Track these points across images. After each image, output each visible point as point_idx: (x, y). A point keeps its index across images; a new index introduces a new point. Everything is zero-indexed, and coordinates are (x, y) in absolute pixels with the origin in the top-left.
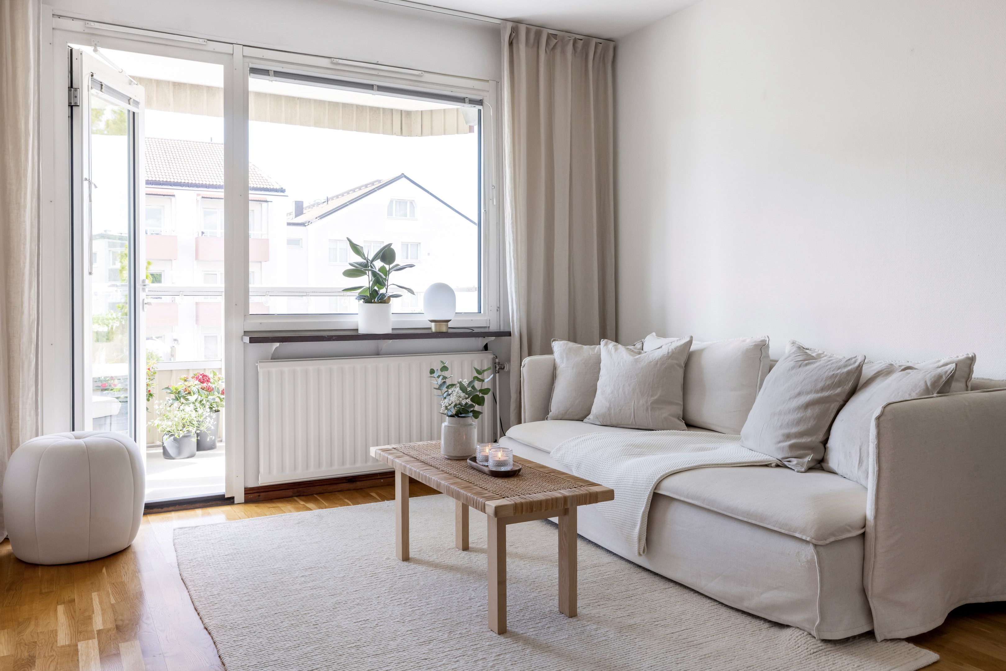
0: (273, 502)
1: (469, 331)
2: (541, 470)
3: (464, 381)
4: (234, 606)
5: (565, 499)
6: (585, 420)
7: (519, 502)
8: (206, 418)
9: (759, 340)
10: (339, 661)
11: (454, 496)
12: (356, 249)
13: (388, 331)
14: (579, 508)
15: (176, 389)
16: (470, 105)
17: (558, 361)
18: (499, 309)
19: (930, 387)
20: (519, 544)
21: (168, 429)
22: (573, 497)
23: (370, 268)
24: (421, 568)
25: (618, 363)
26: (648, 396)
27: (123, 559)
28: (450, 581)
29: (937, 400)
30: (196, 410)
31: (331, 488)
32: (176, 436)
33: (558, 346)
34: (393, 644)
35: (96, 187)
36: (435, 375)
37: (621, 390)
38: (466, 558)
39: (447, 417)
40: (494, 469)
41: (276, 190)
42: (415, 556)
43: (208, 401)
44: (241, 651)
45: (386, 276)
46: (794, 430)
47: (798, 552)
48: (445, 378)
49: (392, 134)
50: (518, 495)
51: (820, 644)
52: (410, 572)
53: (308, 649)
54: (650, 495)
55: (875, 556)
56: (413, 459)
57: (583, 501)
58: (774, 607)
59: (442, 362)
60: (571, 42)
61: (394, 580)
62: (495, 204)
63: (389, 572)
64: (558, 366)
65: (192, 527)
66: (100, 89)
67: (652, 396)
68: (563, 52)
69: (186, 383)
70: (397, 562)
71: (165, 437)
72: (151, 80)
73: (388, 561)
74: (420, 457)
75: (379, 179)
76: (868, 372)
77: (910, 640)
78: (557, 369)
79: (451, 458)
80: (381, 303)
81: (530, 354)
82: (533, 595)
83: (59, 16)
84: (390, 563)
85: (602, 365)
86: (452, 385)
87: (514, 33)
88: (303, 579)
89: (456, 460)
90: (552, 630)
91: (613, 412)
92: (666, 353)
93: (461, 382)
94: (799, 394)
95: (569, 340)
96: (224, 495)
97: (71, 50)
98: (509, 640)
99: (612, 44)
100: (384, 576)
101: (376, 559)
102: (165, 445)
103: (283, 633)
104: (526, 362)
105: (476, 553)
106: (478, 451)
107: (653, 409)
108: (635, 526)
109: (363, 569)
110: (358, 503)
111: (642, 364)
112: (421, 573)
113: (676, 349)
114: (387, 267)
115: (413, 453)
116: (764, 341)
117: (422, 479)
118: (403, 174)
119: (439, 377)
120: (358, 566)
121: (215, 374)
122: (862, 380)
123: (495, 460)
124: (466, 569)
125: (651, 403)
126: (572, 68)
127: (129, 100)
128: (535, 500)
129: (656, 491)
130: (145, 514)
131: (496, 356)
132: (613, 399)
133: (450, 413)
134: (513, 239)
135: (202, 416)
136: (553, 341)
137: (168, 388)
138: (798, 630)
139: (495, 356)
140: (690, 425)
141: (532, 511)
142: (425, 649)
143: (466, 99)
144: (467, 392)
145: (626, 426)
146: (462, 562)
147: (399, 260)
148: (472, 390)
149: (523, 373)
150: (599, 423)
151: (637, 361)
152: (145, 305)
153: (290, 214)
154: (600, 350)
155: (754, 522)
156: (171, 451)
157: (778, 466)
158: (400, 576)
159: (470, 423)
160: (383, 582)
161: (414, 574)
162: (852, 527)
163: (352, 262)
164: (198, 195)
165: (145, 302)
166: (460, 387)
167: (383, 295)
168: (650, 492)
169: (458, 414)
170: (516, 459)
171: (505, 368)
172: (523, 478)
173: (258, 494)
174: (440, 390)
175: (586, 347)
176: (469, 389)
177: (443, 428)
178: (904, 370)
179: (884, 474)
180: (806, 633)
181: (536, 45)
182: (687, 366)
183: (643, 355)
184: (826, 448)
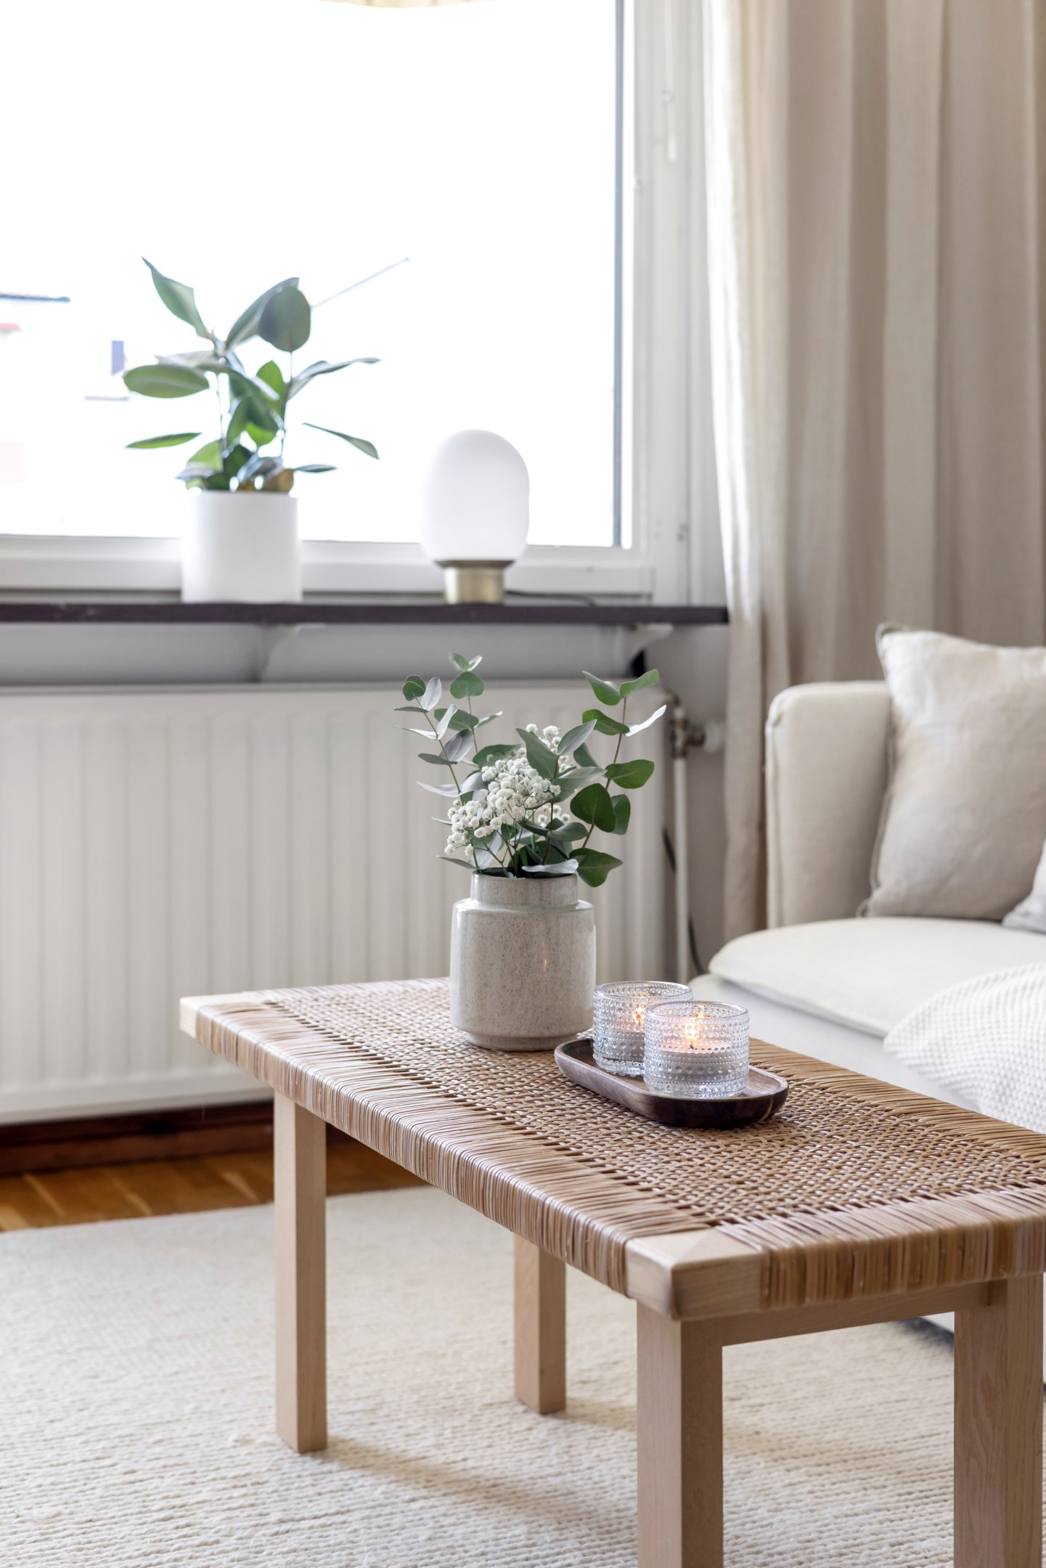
1: (579, 605)
2: (871, 1099)
3: (546, 730)
6: (1011, 919)
7: (787, 1246)
11: (489, 1205)
13: (292, 595)
17: (904, 703)
18: (685, 533)
20: (767, 1390)
23: (223, 366)
24: (370, 1488)
28: (483, 1554)
31: (85, 1152)
33: (899, 651)
36: (428, 704)
38: (554, 1450)
39: (477, 876)
40: (667, 1092)
42: (353, 1434)
45: (282, 396)
48: (465, 719)
50: (781, 1210)
52: (326, 1505)
56: (335, 1046)
61: (251, 1543)
63: (241, 1502)
64: (904, 720)
70: (278, 1455)
73: (243, 1451)
74: (366, 1038)
78: (898, 732)
79: (487, 1045)
80: (261, 492)
81: (796, 678)
84: (248, 1459)
86: (501, 751)
89: (511, 1052)
93: (532, 733)
100: (215, 1519)
101: (200, 1440)
104: (784, 706)
105: (596, 1428)
106: (598, 1015)
109: (137, 1486)
112: (367, 1512)
114: (286, 362)
119: (441, 710)
120: (120, 1469)
123: (673, 1054)
124: (553, 1501)
128: (863, 1236)
131: (675, 697)
133: (486, 861)
136: (882, 633)
139: (671, 697)
144: (556, 774)
146: (534, 1467)
148: (579, 767)
149: (773, 745)
158: (282, 1521)
159: (567, 901)
160: (209, 1550)
161: (337, 1513)
163: (156, 342)
166: (530, 756)
169: (520, 864)
170: (763, 1055)
171: (708, 740)
172: (795, 1133)
174: (447, 767)
175: (1008, 656)
176: (566, 763)
177: (457, 920)
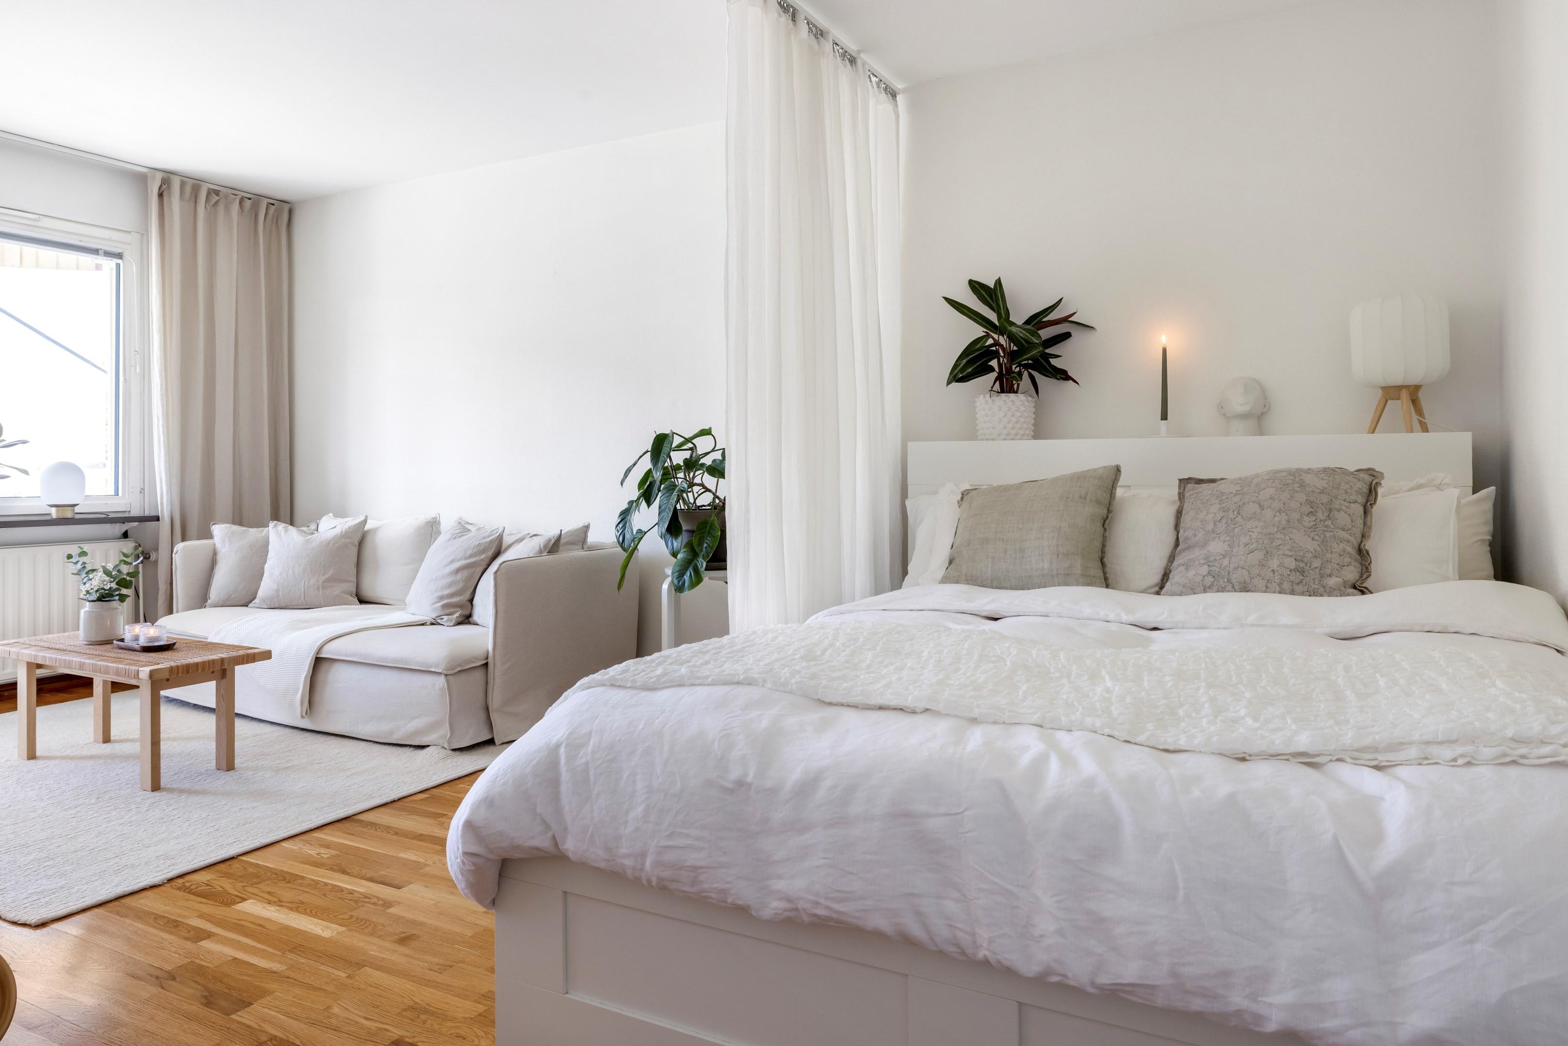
1: (103, 517)
2: (198, 643)
3: (108, 565)
5: (222, 660)
6: (251, 605)
9: (431, 517)
14: (237, 668)
16: (105, 258)
17: (219, 545)
18: (142, 491)
19: (542, 549)
22: (229, 659)
24: (53, 762)
25: (288, 545)
26: (319, 575)
28: (91, 766)
29: (546, 558)
33: (218, 530)
34: (33, 815)
36: (73, 560)
37: (290, 572)
38: (108, 748)
39: (88, 602)
42: (44, 752)
46: (446, 592)
47: (434, 683)
48: (84, 563)
50: (174, 661)
51: (450, 752)
54: (312, 660)
55: (494, 679)
56: (45, 648)
57: (241, 661)
58: (417, 733)
59: (80, 548)
60: (237, 201)
61: (21, 774)
62: (138, 371)
63: (14, 769)
64: (219, 551)
67: (323, 575)
68: (227, 209)
70: (21, 761)
73: (11, 762)
76: (507, 540)
78: (217, 554)
79: (91, 643)
81: (184, 539)
85: (270, 547)
86: (93, 571)
87: (165, 185)
89: (99, 644)
90: (208, 781)
91: (281, 594)
92: (339, 532)
93: (103, 566)
94: (452, 562)
95: (234, 523)
98: (164, 793)
99: (286, 207)
100: (8, 773)
104: (179, 548)
105: (119, 745)
106: (125, 633)
107: (324, 588)
108: (297, 691)
111: (314, 544)
113: (349, 528)
115: (42, 644)
116: (435, 518)
119: (77, 562)
122: (503, 548)
123: (147, 637)
124: (109, 756)
125: (323, 582)
126: (238, 229)
129: (318, 656)
131: (139, 545)
132: (281, 581)
133: (91, 598)
134: (163, 412)
136: (212, 525)
138: (434, 746)
139: (137, 544)
140: (362, 601)
141: (188, 672)
142: (72, 812)
143: (100, 251)
144: (112, 576)
145: (296, 607)
148: (118, 574)
149: (175, 559)
150: (266, 607)
151: (308, 541)
154: (269, 533)
157: (432, 624)
158: (28, 770)
159: (114, 607)
162: (477, 659)
166: (104, 572)
168: (312, 657)
169: (101, 599)
170: (170, 636)
171: (151, 557)
172: (178, 649)
174: (79, 576)
175: (252, 530)
176: (114, 573)
177: (82, 612)
178: (531, 537)
179: (500, 615)
180: (440, 747)
181: (193, 199)
182: (361, 544)
183: (316, 535)
184: (472, 605)
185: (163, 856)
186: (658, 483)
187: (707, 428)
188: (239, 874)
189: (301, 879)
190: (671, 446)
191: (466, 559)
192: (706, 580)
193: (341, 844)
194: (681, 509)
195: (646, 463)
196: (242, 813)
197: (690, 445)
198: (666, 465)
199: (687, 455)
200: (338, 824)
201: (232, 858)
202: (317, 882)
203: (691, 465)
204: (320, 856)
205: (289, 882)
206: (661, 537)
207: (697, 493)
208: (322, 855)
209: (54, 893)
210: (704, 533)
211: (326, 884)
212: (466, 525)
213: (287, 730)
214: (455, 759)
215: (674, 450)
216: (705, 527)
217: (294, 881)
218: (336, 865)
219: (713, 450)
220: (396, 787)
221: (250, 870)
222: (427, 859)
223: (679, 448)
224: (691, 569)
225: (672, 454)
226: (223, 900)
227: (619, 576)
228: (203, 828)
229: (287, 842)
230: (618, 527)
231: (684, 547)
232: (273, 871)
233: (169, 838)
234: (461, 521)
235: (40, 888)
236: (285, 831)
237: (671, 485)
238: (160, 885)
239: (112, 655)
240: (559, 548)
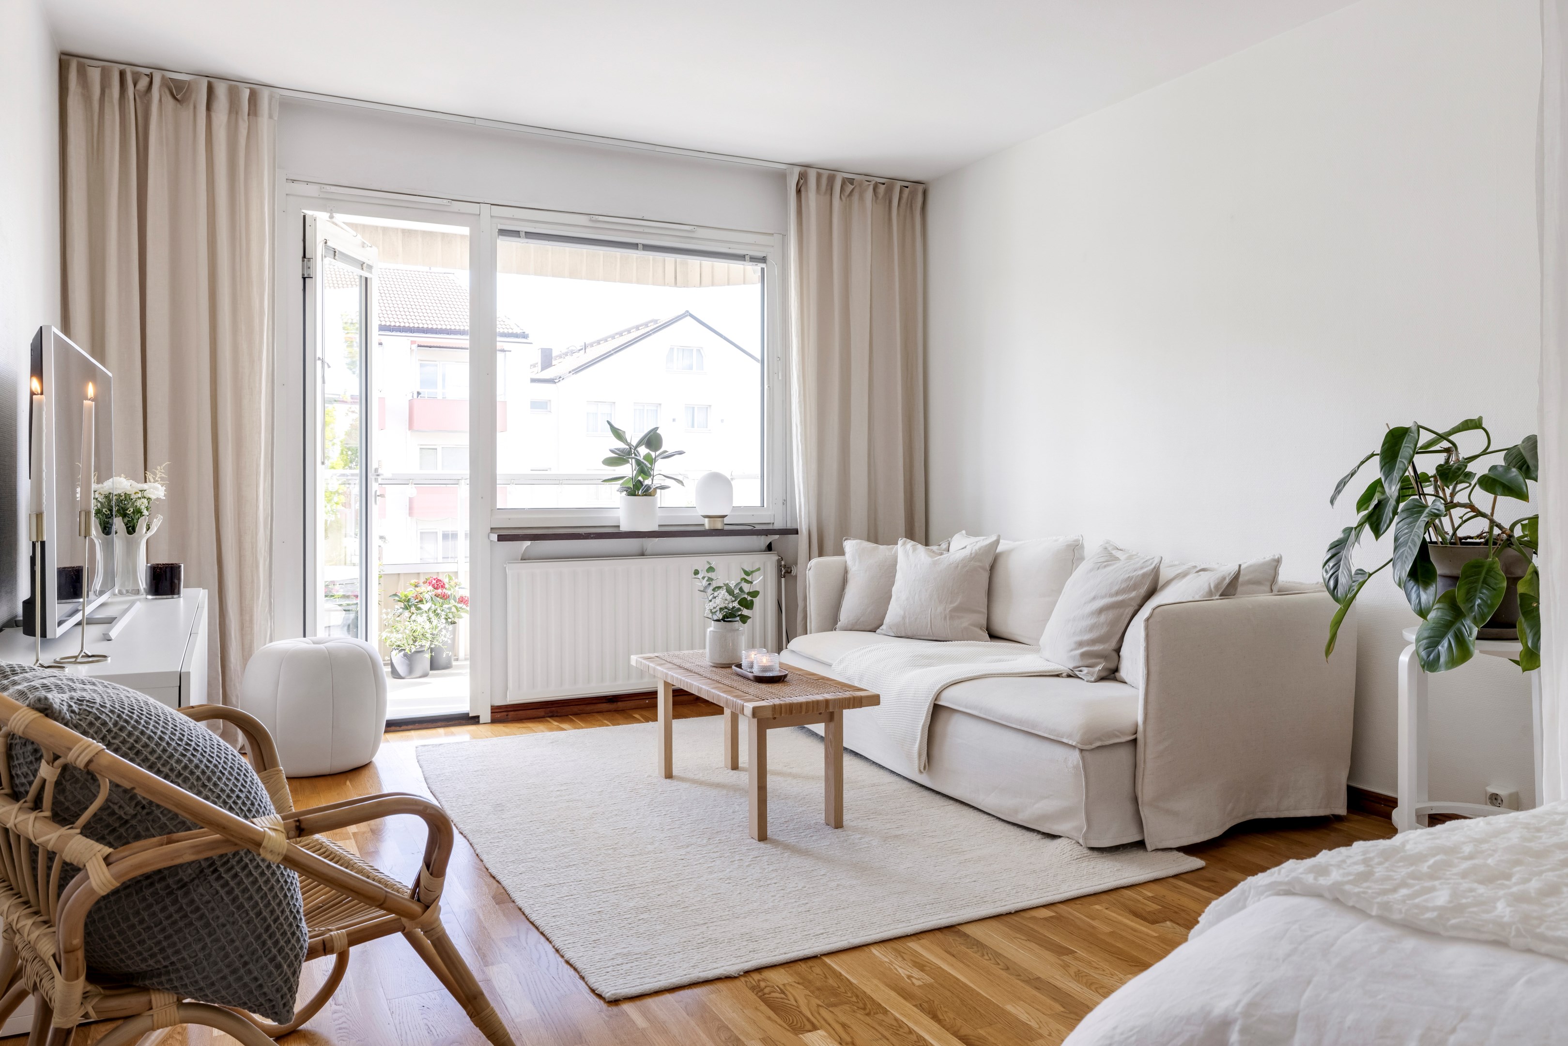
0: (523, 723)
1: (750, 529)
2: (810, 677)
3: (731, 583)
4: (488, 815)
5: (827, 702)
6: (878, 631)
7: (778, 703)
8: (441, 630)
9: (1073, 539)
10: (595, 860)
12: (618, 434)
13: (655, 528)
14: (844, 712)
15: (406, 596)
16: (751, 263)
17: (849, 563)
18: (784, 504)
19: (1213, 590)
21: (398, 643)
22: (835, 700)
23: (633, 455)
24: (684, 785)
25: (916, 567)
26: (947, 603)
27: (366, 773)
28: (715, 796)
29: (1218, 603)
30: (430, 620)
31: (589, 708)
32: (407, 651)
33: (849, 545)
34: (650, 848)
35: (329, 367)
36: (700, 576)
37: (917, 597)
38: (735, 776)
39: (713, 622)
40: (761, 675)
41: (516, 336)
42: (679, 774)
43: (443, 610)
44: (498, 850)
45: (652, 465)
46: (1087, 637)
47: (1066, 758)
48: (710, 579)
49: (664, 285)
51: (1086, 851)
52: (672, 788)
53: (565, 850)
54: (929, 706)
55: (1145, 761)
57: (849, 705)
58: (1045, 817)
59: (708, 562)
60: (871, 188)
61: (655, 795)
62: (780, 378)
63: (650, 788)
64: (850, 569)
65: (436, 745)
66: (333, 256)
67: (951, 602)
68: (861, 198)
69: (417, 589)
70: (660, 779)
71: (394, 652)
72: (377, 227)
73: (649, 778)
74: (684, 665)
75: (656, 318)
76: (1165, 574)
77: (1181, 849)
78: (848, 572)
79: (716, 666)
80: (646, 495)
81: (821, 554)
82: (801, 809)
83: (293, 181)
84: (651, 780)
85: (898, 568)
86: (719, 588)
87: (802, 178)
88: (558, 793)
89: (721, 667)
90: (814, 838)
91: (908, 621)
92: (971, 554)
93: (728, 584)
94: (1094, 598)
95: (869, 540)
96: (468, 714)
97: (304, 217)
98: (768, 846)
99: (920, 188)
100: (645, 791)
101: (637, 776)
102: (394, 661)
103: (540, 837)
104: (812, 564)
106: (744, 657)
107: (951, 618)
108: (915, 741)
109: (622, 785)
110: (619, 724)
111: (941, 567)
112: (684, 790)
113: (980, 549)
114: (653, 454)
115: (676, 661)
116: (1077, 540)
117: (684, 686)
118: (687, 311)
119: (703, 578)
120: (617, 782)
121: (450, 579)
122: (1161, 583)
123: (760, 666)
124: (735, 787)
125: (950, 611)
126: (872, 218)
127: (362, 265)
128: (795, 701)
129: (936, 702)
130: (386, 732)
131: (781, 558)
132: (908, 606)
133: (715, 618)
134: (801, 420)
135: (436, 627)
136: (846, 541)
137: (395, 595)
138: (1067, 839)
140: (994, 636)
141: (791, 713)
142: (683, 851)
143: (747, 257)
144: (734, 595)
145: (922, 638)
146: (732, 781)
147: (667, 446)
148: (740, 592)
149: (809, 576)
150: (893, 635)
151: (935, 563)
152: (378, 498)
153: (534, 366)
154: (898, 551)
155: (1026, 729)
156: (401, 669)
157: (1069, 676)
158: (661, 791)
159: (737, 628)
160: (644, 796)
161: (676, 790)
162: (1123, 733)
163: (613, 448)
164: (413, 342)
165: (378, 493)
166: (727, 590)
167: (648, 487)
168: (930, 703)
169: (724, 619)
171: (792, 572)
172: (787, 682)
173: (505, 714)
174: (705, 593)
175: (883, 548)
176: (737, 591)
177: (708, 632)
178: (1197, 572)
179: (1154, 677)
180: (1074, 842)
181: (829, 192)
182: (992, 568)
183: (946, 555)
184: (1119, 656)
185: (747, 936)
186: (1392, 502)
187: (1475, 417)
188: (818, 984)
189: (883, 1014)
190: (1416, 445)
191: (1111, 596)
192: (1476, 653)
193: (938, 968)
194: (1431, 542)
195: (1373, 471)
196: (838, 892)
197: (1445, 444)
198: (1407, 474)
199: (1441, 458)
200: (939, 935)
201: (815, 957)
202: (900, 1025)
203: (1450, 475)
204: (911, 981)
205: (868, 1014)
206: (1400, 585)
207: (1461, 518)
208: (914, 980)
209: (637, 960)
210: (1476, 582)
211: (911, 1031)
212: (1114, 552)
213: (906, 783)
214: (1093, 863)
215: (1418, 453)
216: (1479, 573)
217: (874, 1014)
218: (927, 1002)
219: (1485, 452)
220: (1014, 891)
221: (831, 981)
222: (1041, 1025)
223: (1426, 449)
224: (1450, 636)
225: (1417, 459)
226: (793, 1022)
227: (1327, 636)
228: (795, 904)
229: (878, 948)
230: (1327, 566)
231: (1439, 601)
232: (855, 990)
233: (759, 911)
234: (1107, 545)
235: (627, 949)
236: (878, 931)
237: (1415, 506)
238: (735, 978)
239: (727, 682)
240: (1236, 589)
